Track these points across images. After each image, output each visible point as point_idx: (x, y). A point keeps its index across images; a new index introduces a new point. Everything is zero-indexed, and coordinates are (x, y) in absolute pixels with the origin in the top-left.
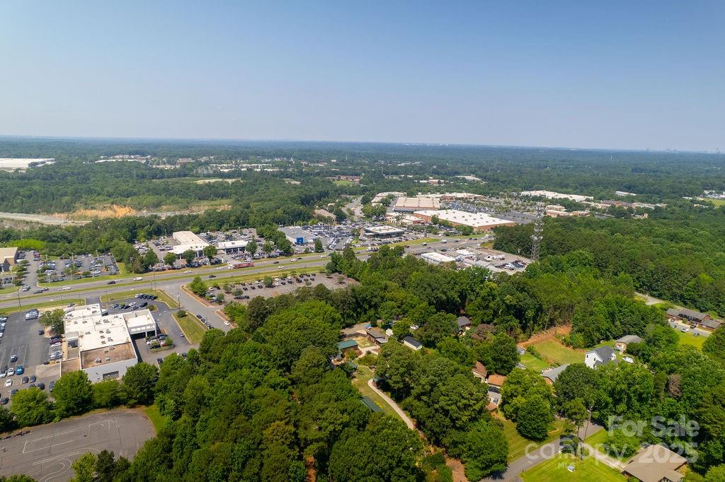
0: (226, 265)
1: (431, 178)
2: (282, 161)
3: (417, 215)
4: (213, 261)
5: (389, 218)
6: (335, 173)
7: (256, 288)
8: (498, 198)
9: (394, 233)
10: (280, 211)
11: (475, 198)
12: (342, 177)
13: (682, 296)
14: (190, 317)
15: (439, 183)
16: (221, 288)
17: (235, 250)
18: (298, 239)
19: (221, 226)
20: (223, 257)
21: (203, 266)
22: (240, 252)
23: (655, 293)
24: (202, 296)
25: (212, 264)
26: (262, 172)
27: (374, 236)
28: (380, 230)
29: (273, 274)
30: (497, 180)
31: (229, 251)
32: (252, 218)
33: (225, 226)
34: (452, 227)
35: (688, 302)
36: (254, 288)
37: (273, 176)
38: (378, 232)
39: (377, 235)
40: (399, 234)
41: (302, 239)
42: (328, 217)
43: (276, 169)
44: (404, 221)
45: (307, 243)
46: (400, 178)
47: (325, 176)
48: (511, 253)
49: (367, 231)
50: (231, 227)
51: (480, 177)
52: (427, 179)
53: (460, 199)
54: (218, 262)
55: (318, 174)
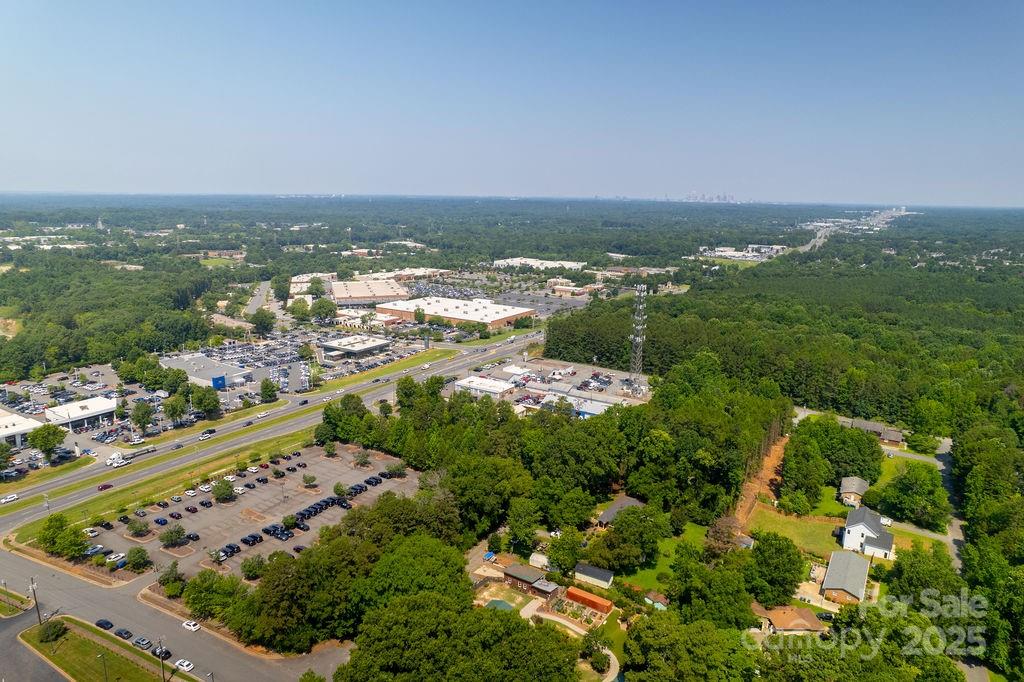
0: (88, 461)
1: (354, 247)
2: (84, 229)
3: (384, 311)
4: (54, 457)
5: (341, 319)
6: (196, 248)
7: (199, 508)
8: (471, 273)
9: (375, 348)
10: (148, 327)
11: (441, 275)
12: (211, 254)
13: (834, 401)
14: (77, 631)
15: (370, 254)
16: (115, 523)
17: (93, 421)
18: (215, 381)
19: (27, 369)
20: (73, 442)
21: (32, 472)
22: (105, 424)
23: (798, 400)
24: (79, 558)
25: (54, 464)
26: (56, 251)
27: (342, 356)
28: (352, 344)
29: (211, 466)
30: (450, 247)
31: (77, 425)
32: (94, 346)
33: (36, 370)
34: (450, 327)
35: (843, 408)
36: (194, 511)
37: (80, 256)
38: (349, 348)
39: (349, 354)
40: (382, 349)
41: (222, 378)
42: (239, 328)
43: (81, 245)
44: (373, 323)
45: (233, 385)
46: (307, 249)
47: (179, 253)
48: (576, 361)
49: (329, 349)
50: (50, 369)
51: (422, 242)
52: (351, 249)
53: (421, 277)
54: (67, 457)
55: (167, 250)
